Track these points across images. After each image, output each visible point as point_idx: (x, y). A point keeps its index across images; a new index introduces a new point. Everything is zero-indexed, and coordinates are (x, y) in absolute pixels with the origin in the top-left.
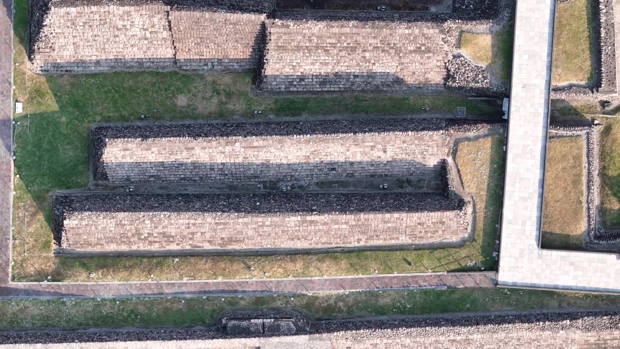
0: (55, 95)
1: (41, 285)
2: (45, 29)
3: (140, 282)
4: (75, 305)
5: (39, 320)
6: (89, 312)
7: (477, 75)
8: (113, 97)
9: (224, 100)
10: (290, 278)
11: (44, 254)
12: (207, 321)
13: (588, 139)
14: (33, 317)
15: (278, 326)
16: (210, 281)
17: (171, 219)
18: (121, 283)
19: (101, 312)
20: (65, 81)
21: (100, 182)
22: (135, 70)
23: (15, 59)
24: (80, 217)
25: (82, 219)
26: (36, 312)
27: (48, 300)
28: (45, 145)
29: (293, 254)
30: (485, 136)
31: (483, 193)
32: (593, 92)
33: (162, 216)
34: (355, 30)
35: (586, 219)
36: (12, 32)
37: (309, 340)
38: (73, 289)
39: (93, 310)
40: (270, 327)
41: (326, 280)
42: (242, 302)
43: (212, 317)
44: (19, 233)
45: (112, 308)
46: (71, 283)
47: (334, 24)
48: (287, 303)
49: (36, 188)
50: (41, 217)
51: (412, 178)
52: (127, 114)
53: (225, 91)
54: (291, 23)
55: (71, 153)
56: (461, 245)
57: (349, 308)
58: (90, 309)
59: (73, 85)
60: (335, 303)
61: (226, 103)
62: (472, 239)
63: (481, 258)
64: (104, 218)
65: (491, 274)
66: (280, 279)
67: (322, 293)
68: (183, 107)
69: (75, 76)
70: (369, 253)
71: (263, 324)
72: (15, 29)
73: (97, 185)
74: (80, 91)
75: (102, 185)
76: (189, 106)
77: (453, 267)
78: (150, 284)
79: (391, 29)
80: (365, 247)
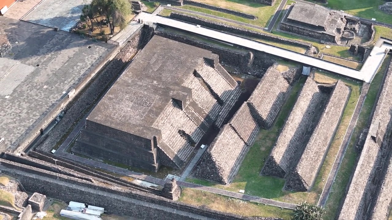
0: (242, 182)
1: (321, 198)
2: (217, 162)
3: (332, 168)
4: (334, 189)
5: (336, 203)
6: (339, 186)
7: (291, 71)
8: (251, 166)
9: (268, 138)
10: (347, 130)
11: (308, 196)
12: (356, 155)
13: (325, 55)
14: (334, 204)
15: (364, 132)
16: (339, 150)
17: (311, 144)
18: (330, 173)
19: (340, 183)
20: (237, 177)
21: (285, 177)
22: (244, 158)
23: (221, 189)
24: (299, 168)
25: (300, 168)
26: (332, 203)
27: (329, 198)
28: (262, 188)
29: (338, 128)
30: (314, 74)
31: (334, 80)
32: (310, 49)
33: (309, 146)
34: (262, 84)
35: (354, 62)
36: (209, 187)
37: (373, 124)
38: (327, 188)
39: (338, 185)
40: (364, 134)
41: (351, 122)
42: (351, 144)
43: (354, 153)
44: (296, 202)
45: (340, 179)
46: (324, 188)
47: (257, 87)
48: (356, 133)
49: (278, 195)
50: (291, 194)
51: (321, 100)
52: (261, 165)
53: (265, 137)
54: (251, 97)
55: (269, 182)
56: (351, 90)
57: (364, 120)
58: (338, 186)
59: (241, 176)
60: (361, 122)
61: (270, 138)
62: (350, 87)
63: (358, 86)
64: (302, 161)
65: (364, 84)
66: (346, 132)
67: (356, 124)
68: (266, 149)
69: (237, 175)
70: (345, 111)
71: (362, 136)
72: (208, 186)
73: (286, 178)
74: (244, 174)
75: (287, 176)
76: (266, 148)
77: (359, 93)
78: (334, 166)
79: (266, 77)
80: (342, 112)
